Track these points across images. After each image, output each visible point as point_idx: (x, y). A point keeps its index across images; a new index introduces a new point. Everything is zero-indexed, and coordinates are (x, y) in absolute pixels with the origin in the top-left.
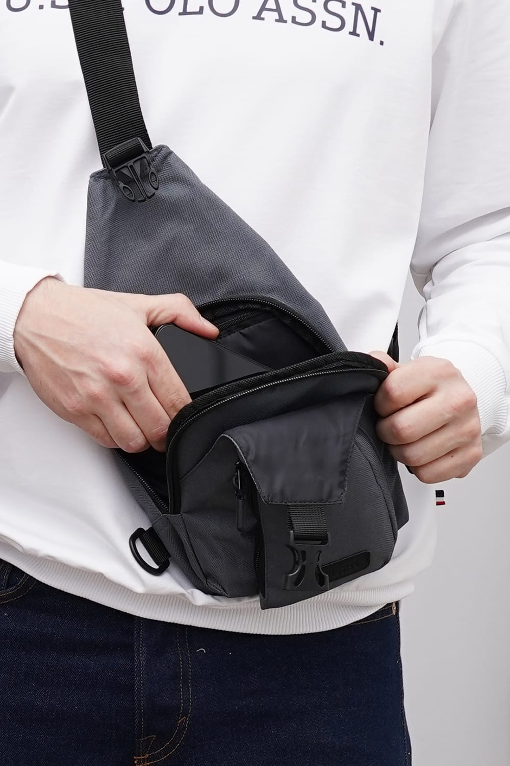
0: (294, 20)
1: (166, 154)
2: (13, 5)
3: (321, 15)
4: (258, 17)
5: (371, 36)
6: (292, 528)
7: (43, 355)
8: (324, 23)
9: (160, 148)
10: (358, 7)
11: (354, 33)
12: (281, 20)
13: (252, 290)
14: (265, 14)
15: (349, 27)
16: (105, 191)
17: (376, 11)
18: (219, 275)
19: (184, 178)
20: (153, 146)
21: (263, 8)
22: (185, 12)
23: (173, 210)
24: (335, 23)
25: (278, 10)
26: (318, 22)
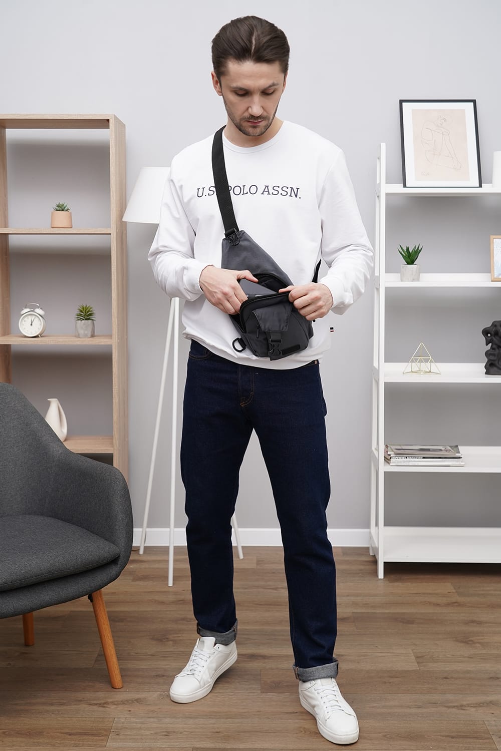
0: (272, 194)
1: (243, 233)
2: (199, 196)
3: (280, 191)
4: (263, 194)
5: (296, 196)
6: (270, 338)
7: (206, 287)
8: (281, 194)
9: (242, 231)
10: (292, 188)
11: (291, 196)
12: (269, 194)
13: (267, 271)
14: (264, 193)
15: (289, 194)
16: (226, 244)
17: (298, 189)
18: (258, 267)
19: (248, 239)
20: (240, 230)
21: (264, 191)
22: (243, 194)
23: (245, 249)
24: (285, 193)
25: (268, 191)
26: (280, 193)
